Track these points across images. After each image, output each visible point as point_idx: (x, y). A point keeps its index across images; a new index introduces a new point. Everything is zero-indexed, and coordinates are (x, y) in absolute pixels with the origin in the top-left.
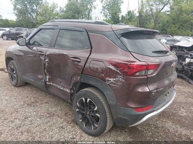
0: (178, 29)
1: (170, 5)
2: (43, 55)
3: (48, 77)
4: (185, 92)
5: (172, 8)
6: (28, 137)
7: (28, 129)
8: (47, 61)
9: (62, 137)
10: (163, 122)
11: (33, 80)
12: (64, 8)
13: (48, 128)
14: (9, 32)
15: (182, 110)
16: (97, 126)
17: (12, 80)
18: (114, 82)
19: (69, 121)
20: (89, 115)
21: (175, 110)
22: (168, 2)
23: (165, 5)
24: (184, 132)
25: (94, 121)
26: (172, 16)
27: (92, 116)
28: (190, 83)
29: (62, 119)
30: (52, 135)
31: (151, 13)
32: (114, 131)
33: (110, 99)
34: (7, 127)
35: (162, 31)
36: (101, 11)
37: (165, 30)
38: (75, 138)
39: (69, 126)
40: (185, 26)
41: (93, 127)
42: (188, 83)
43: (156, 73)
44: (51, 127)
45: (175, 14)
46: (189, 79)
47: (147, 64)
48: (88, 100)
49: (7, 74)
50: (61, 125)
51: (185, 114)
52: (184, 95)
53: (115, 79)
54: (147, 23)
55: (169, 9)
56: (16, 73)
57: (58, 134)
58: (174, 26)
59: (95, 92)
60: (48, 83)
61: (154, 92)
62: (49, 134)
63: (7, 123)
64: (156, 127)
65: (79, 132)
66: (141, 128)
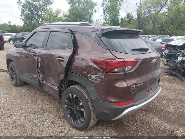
0: (176, 29)
1: (168, 6)
2: (36, 55)
3: (41, 76)
4: (176, 90)
5: (169, 9)
6: (21, 130)
7: (21, 124)
8: (40, 61)
9: (52, 131)
10: (149, 117)
11: (29, 80)
12: (67, 13)
13: (39, 123)
14: (16, 37)
15: (170, 106)
16: (83, 120)
17: (13, 80)
18: (95, 78)
19: (60, 117)
20: (76, 110)
21: (163, 106)
22: (165, 3)
23: (163, 7)
24: (169, 127)
25: (80, 116)
26: (170, 17)
27: (78, 111)
28: (183, 81)
29: (54, 115)
30: (42, 129)
31: (149, 14)
32: (101, 126)
33: (92, 94)
34: (3, 122)
35: (161, 31)
36: (102, 14)
37: (163, 30)
38: (63, 132)
39: (59, 122)
40: (183, 26)
41: (79, 122)
42: (180, 81)
43: (134, 70)
44: (42, 122)
45: (172, 15)
46: (182, 77)
47: (124, 61)
48: (74, 96)
49: (8, 75)
50: (52, 120)
51: (173, 110)
52: (174, 92)
53: (96, 76)
54: (145, 24)
55: (167, 10)
56: (15, 74)
57: (48, 129)
58: (172, 26)
59: (80, 88)
60: (41, 82)
61: (132, 87)
62: (40, 128)
63: (3, 118)
64: (142, 123)
65: (67, 126)
66: (127, 123)
